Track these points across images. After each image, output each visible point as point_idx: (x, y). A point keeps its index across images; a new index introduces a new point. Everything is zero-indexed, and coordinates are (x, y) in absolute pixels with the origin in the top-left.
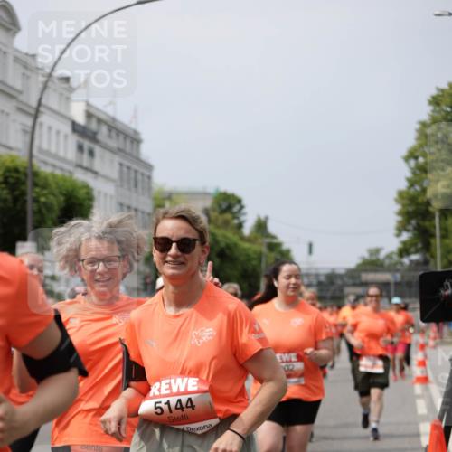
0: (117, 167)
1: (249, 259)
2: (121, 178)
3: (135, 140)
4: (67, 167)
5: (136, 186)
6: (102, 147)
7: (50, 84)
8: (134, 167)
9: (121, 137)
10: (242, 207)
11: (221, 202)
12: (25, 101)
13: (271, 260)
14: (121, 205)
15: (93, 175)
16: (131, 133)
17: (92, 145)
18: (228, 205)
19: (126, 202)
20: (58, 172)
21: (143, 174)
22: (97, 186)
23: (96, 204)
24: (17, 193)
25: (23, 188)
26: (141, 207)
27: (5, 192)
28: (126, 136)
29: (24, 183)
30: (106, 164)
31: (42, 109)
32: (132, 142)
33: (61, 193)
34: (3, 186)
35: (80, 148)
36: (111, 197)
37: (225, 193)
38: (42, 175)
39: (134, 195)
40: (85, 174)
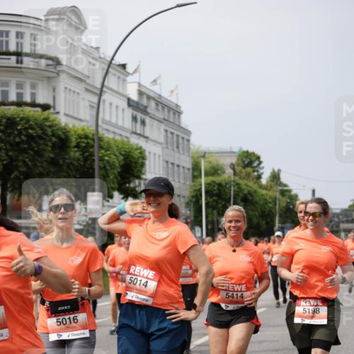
0: (163, 133)
1: (266, 202)
2: (167, 143)
3: (177, 112)
4: (124, 134)
5: (178, 147)
6: (151, 117)
7: (110, 70)
8: (176, 132)
9: (166, 110)
10: (260, 163)
11: (244, 159)
12: (91, 83)
13: (284, 204)
14: (167, 162)
15: (144, 140)
16: (173, 106)
17: (143, 116)
18: (249, 161)
19: (171, 160)
20: (118, 138)
21: (183, 138)
22: (148, 148)
23: (147, 162)
24: (87, 154)
25: (91, 150)
26: (182, 164)
27: (78, 153)
28: (170, 109)
29: (93, 146)
30: (155, 131)
31: (104, 89)
32: (174, 114)
33: (121, 154)
34: (76, 149)
35: (134, 119)
36: (159, 156)
37: (247, 152)
38: (106, 140)
39: (177, 154)
40: (139, 139)
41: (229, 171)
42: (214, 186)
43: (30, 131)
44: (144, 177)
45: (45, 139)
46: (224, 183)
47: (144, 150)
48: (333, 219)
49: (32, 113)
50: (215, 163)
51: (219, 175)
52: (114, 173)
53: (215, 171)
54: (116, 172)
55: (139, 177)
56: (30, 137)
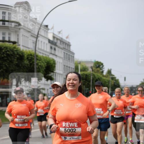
0: (63, 53)
1: (105, 82)
2: (64, 57)
3: (69, 45)
4: (47, 54)
5: (69, 60)
6: (59, 47)
7: (41, 27)
8: (68, 53)
9: (64, 44)
10: (103, 66)
11: (96, 64)
12: (33, 33)
13: (113, 83)
14: (65, 66)
15: (55, 56)
16: (67, 43)
17: (55, 47)
18: (99, 65)
19: (66, 65)
20: (44, 55)
21: (71, 56)
22: (57, 60)
23: (56, 66)
24: (31, 62)
25: (33, 60)
26: (71, 66)
27: (27, 62)
28: (66, 44)
29: (34, 59)
30: (60, 53)
31: (39, 35)
32: (68, 46)
33: (45, 62)
34: (27, 60)
35: (51, 48)
36: (61, 63)
37: (98, 62)
38: (39, 56)
39: (69, 63)
40: (53, 56)
41: (90, 70)
42: (84, 76)
43: (8, 52)
44: (55, 71)
45: (14, 56)
46: (88, 74)
47: (55, 61)
48: (133, 89)
49: (8, 45)
50: (84, 66)
51: (86, 71)
52: (43, 70)
53: (84, 69)
54: (43, 69)
55: (53, 72)
56: (8, 55)
